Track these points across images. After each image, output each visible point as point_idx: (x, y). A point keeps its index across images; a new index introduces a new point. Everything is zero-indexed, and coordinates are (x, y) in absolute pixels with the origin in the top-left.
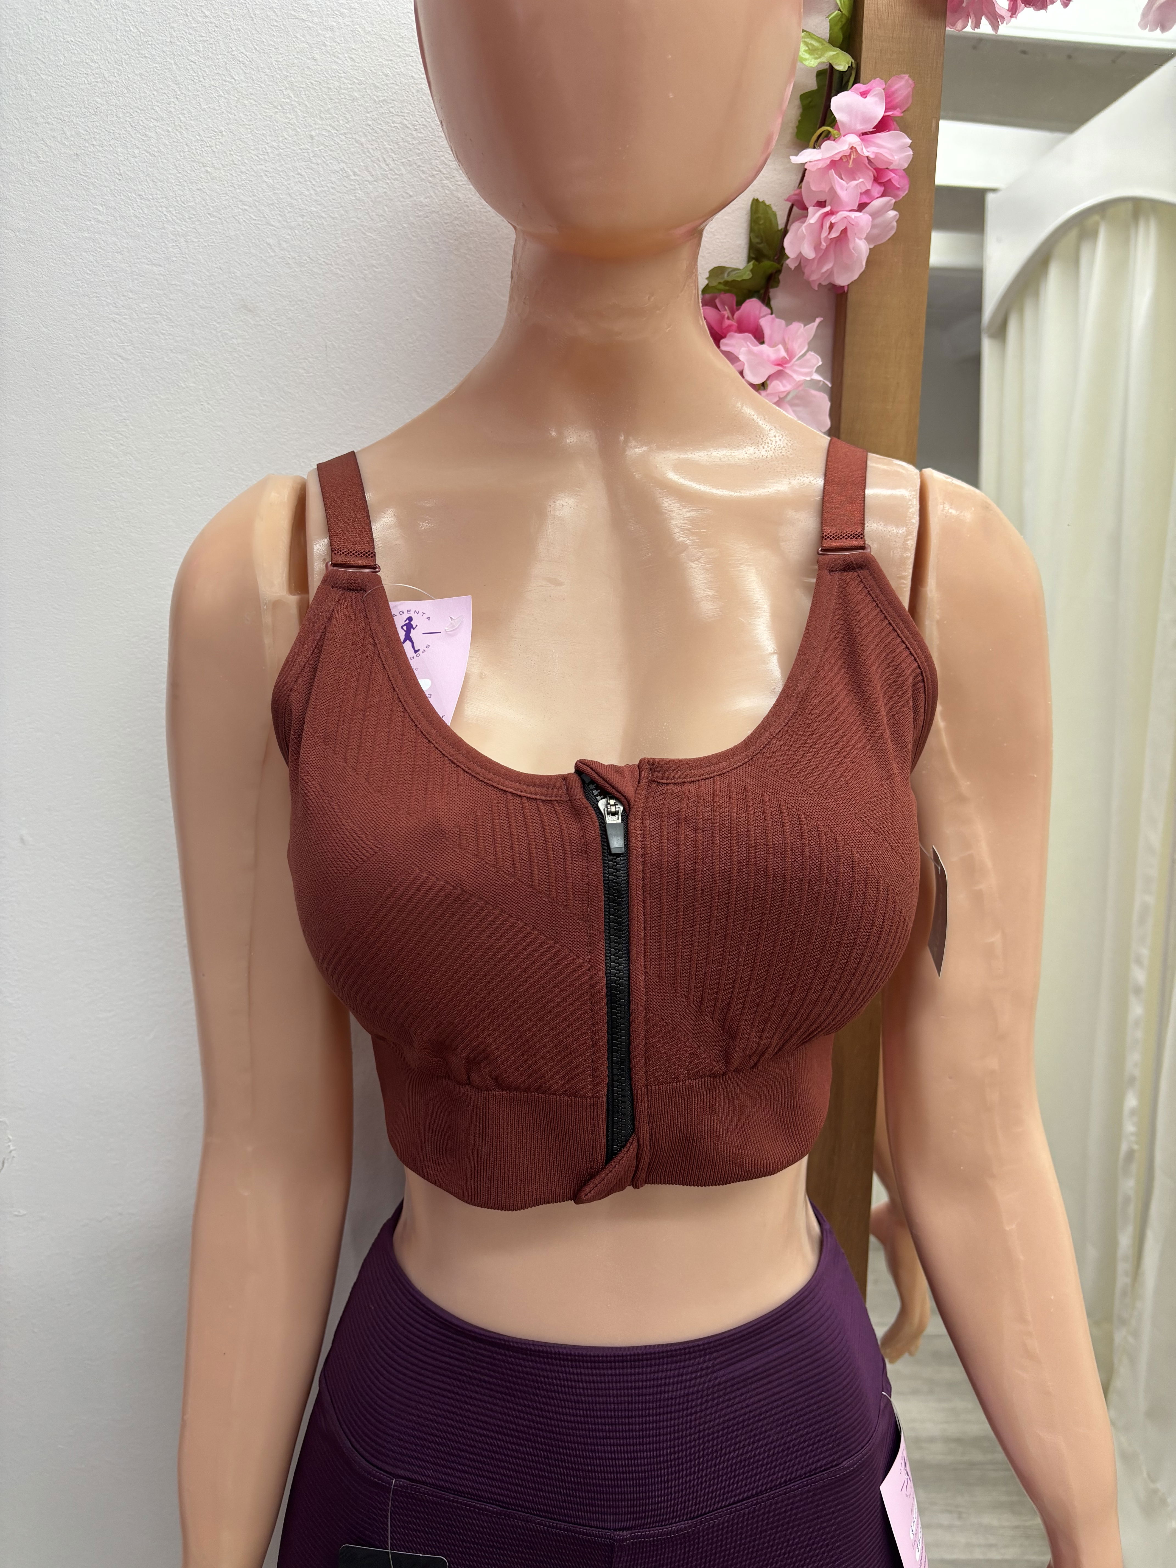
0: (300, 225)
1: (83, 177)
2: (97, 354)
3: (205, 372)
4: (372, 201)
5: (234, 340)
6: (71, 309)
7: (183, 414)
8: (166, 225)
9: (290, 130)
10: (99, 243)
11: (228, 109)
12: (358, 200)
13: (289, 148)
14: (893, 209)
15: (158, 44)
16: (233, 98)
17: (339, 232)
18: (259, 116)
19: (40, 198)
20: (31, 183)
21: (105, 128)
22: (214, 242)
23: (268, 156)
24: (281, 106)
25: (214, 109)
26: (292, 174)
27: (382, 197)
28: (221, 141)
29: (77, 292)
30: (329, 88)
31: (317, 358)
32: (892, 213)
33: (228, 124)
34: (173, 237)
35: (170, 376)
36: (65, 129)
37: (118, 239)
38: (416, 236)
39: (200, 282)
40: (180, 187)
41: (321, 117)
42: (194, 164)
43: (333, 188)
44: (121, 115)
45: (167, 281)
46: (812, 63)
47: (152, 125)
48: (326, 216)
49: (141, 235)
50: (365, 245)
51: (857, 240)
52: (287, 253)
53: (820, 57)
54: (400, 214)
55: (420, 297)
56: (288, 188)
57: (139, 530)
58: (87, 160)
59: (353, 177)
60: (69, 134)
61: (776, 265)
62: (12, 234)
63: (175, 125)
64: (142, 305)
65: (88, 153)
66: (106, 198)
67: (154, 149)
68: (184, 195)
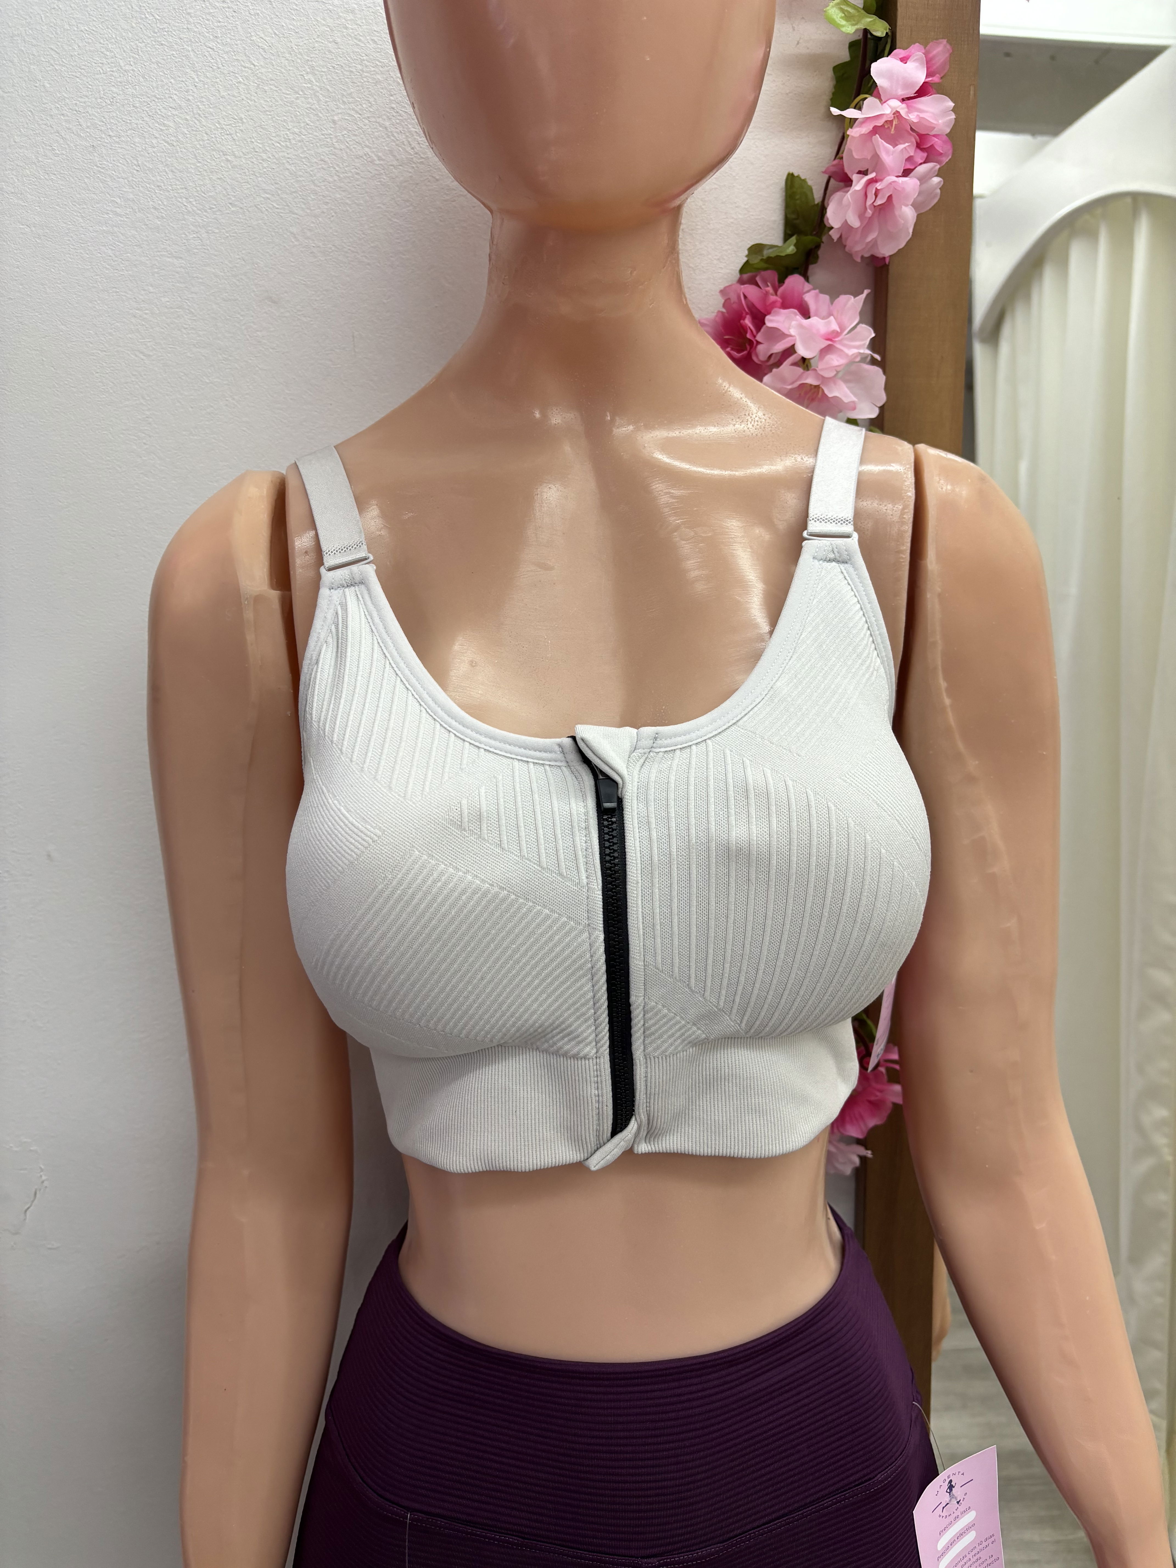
0: (323, 212)
1: (99, 169)
2: (117, 352)
3: (229, 366)
4: (397, 186)
5: (258, 333)
6: (90, 305)
7: (208, 410)
8: (186, 216)
9: (312, 116)
10: (118, 237)
11: (248, 96)
12: (383, 185)
13: (312, 134)
14: (937, 176)
15: (175, 31)
16: (252, 84)
17: (364, 219)
18: (281, 102)
19: (56, 192)
21: (122, 119)
22: (236, 233)
23: (290, 142)
24: (302, 91)
25: (234, 96)
26: (315, 160)
27: (408, 181)
28: (241, 128)
29: (95, 287)
30: (352, 72)
31: (344, 349)
32: (936, 180)
33: (248, 111)
34: (193, 228)
35: (193, 372)
36: (80, 120)
37: (137, 231)
39: (222, 274)
40: (199, 177)
41: (343, 101)
42: (214, 153)
43: (357, 174)
44: (138, 105)
45: (188, 273)
46: (850, 29)
47: (170, 114)
48: (350, 203)
49: (161, 227)
50: (391, 231)
51: (903, 207)
52: (311, 242)
53: (856, 24)
54: (426, 198)
56: (311, 176)
58: (104, 151)
59: (377, 162)
60: (84, 125)
61: (816, 239)
62: (28, 230)
63: (193, 113)
64: (163, 299)
65: (105, 145)
66: (124, 189)
67: (173, 138)
68: (204, 185)
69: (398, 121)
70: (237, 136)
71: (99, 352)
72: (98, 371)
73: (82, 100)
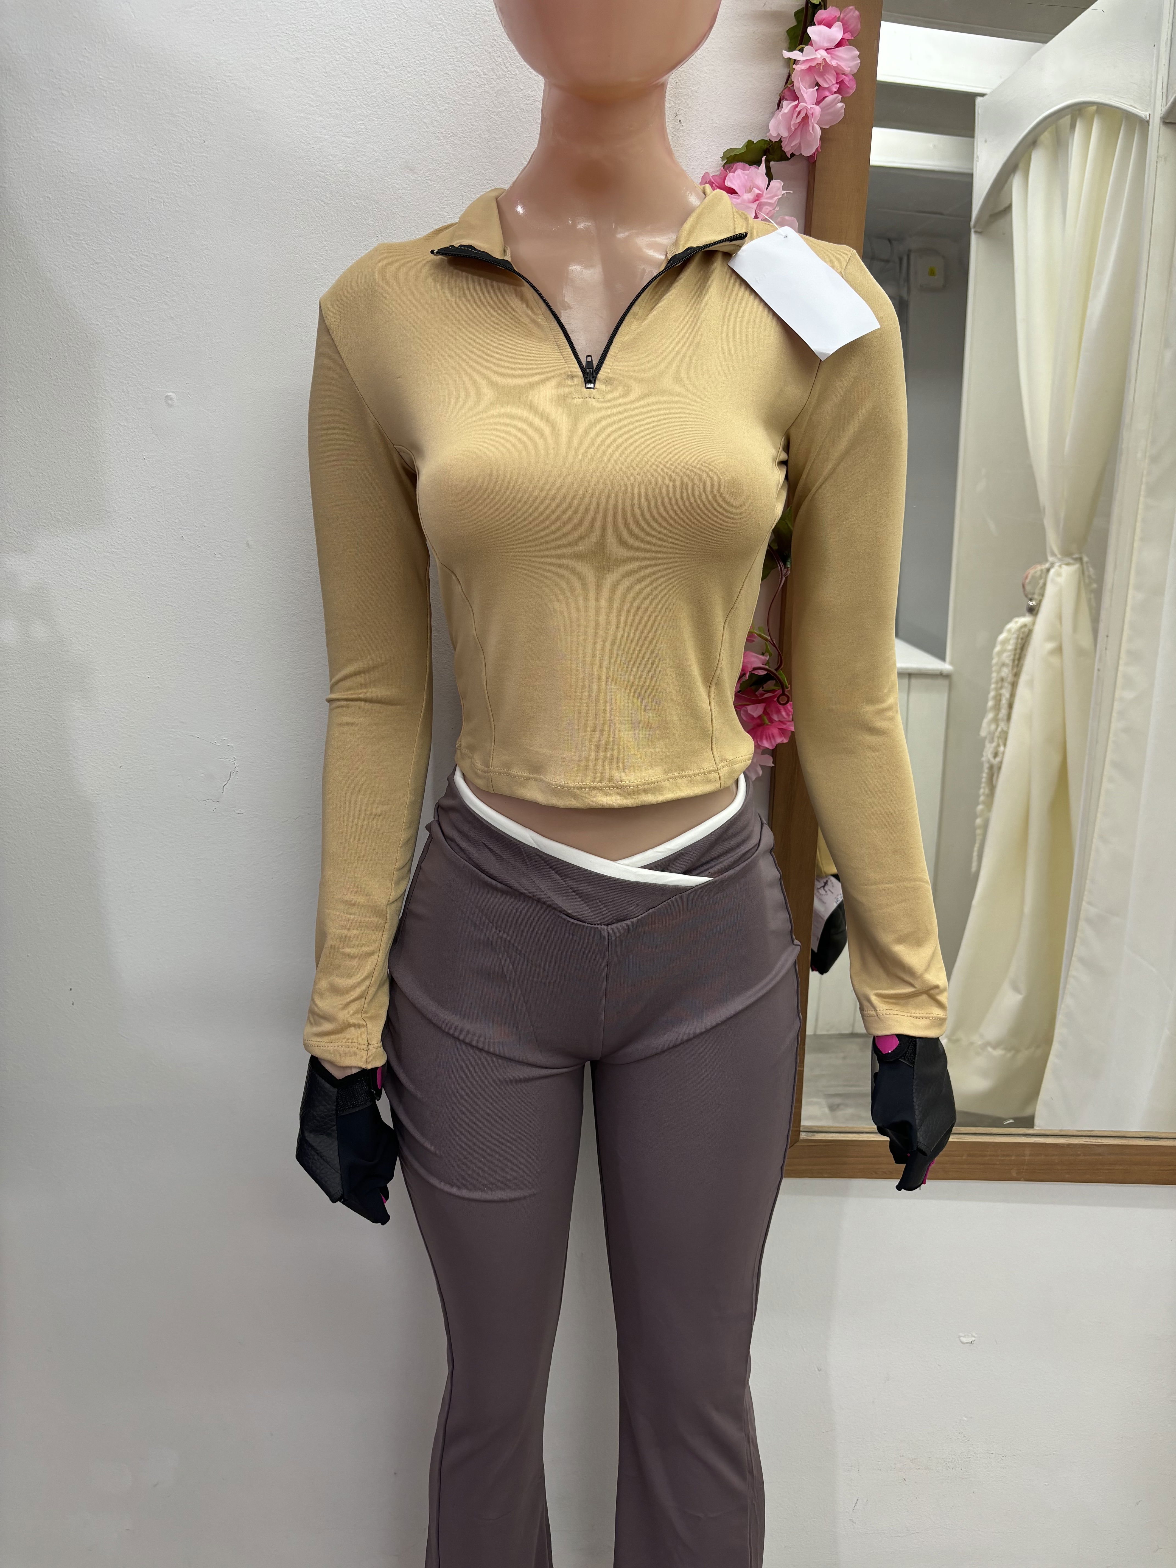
0: (446, 110)
1: (299, 74)
2: (308, 200)
4: (495, 93)
5: (400, 191)
6: (291, 167)
8: (356, 109)
9: (442, 44)
10: (311, 121)
11: (400, 28)
12: (486, 92)
13: (440, 55)
14: (843, 104)
17: (473, 115)
18: (421, 33)
20: (265, 78)
21: (316, 40)
22: (388, 121)
23: (426, 60)
24: (436, 26)
25: (390, 28)
26: (442, 73)
27: (503, 90)
28: (395, 50)
29: (295, 155)
30: (469, 14)
32: (842, 107)
33: (400, 38)
34: (360, 117)
35: (355, 216)
36: (289, 40)
37: (323, 118)
39: (378, 149)
40: (366, 82)
41: (462, 34)
42: (376, 66)
43: (469, 84)
44: (327, 31)
45: (355, 148)
47: (348, 38)
48: (464, 103)
49: (340, 116)
50: (490, 124)
51: (814, 123)
52: (437, 130)
56: (439, 84)
58: (304, 62)
59: (483, 76)
60: (292, 44)
62: (252, 114)
63: (364, 39)
64: (338, 165)
65: (305, 57)
66: (316, 89)
67: (349, 55)
68: (369, 88)
69: (498, 49)
70: (392, 55)
71: (295, 200)
73: (291, 26)
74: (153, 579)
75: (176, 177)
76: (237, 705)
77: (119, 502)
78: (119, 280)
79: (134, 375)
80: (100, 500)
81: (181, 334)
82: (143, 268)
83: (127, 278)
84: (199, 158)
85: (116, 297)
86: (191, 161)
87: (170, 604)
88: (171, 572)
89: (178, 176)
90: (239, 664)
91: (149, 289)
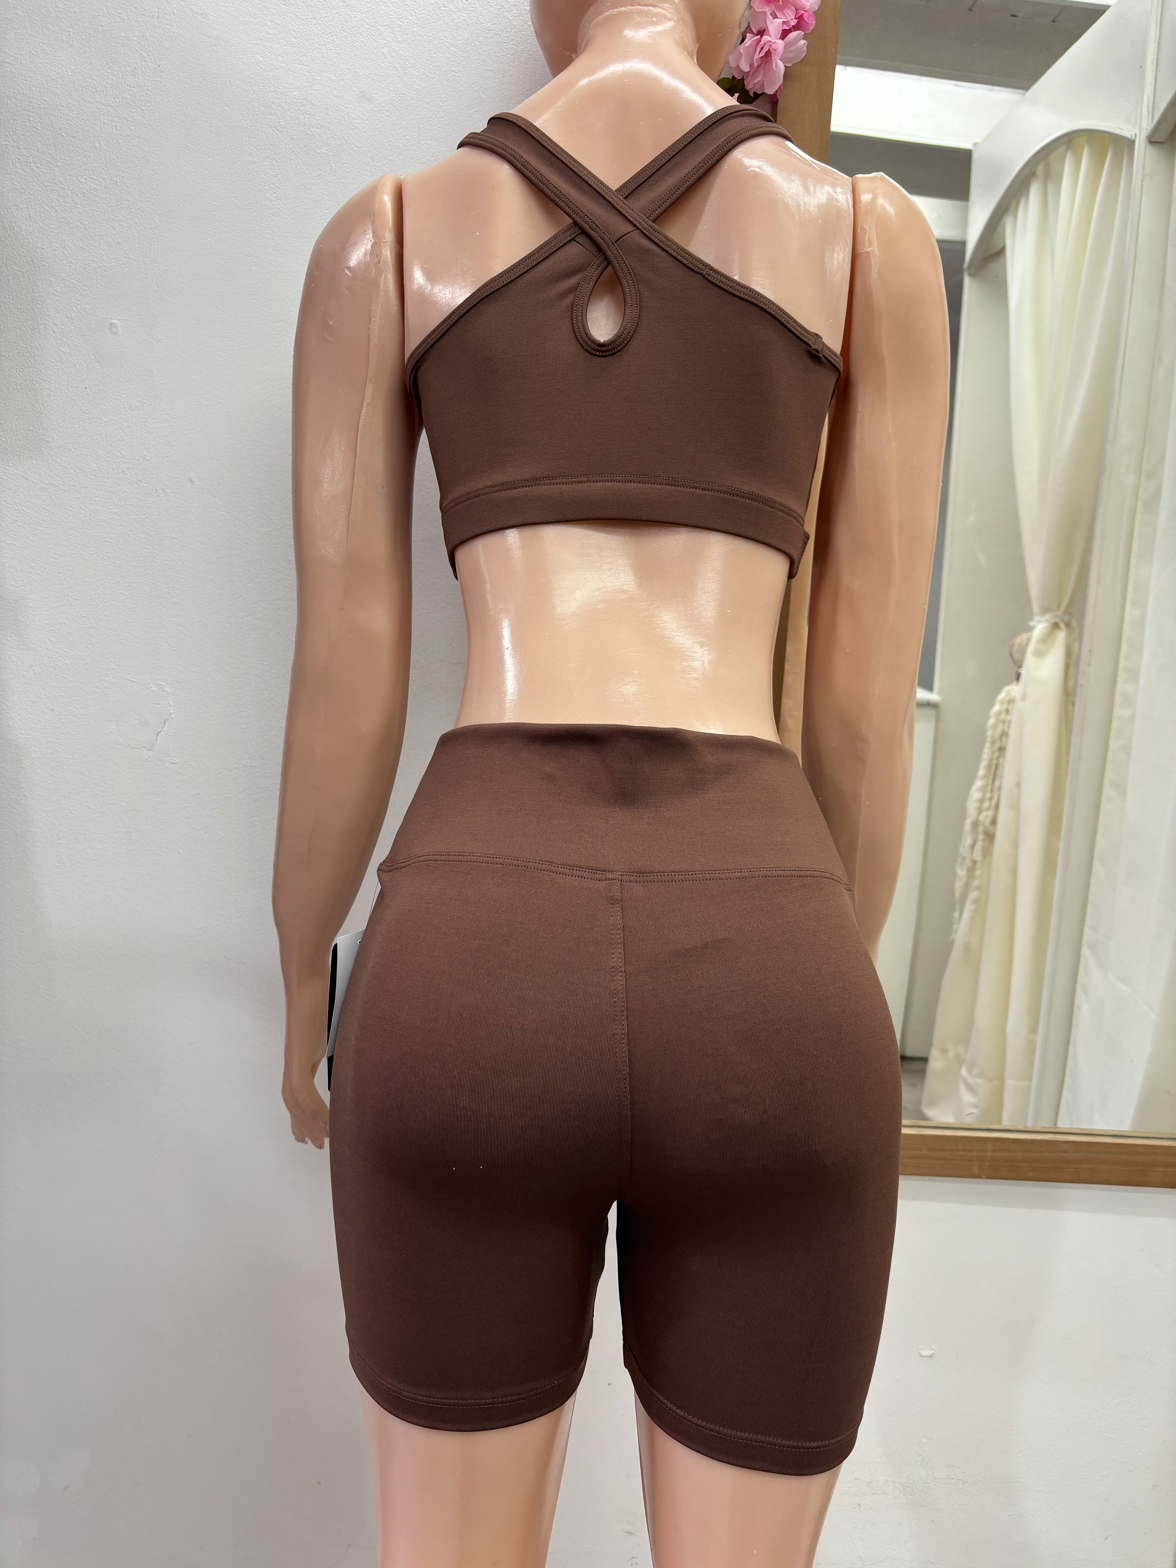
0: (404, 40)
3: (334, 143)
4: (455, 25)
5: (355, 120)
6: (246, 94)
7: (318, 172)
10: (267, 49)
12: (446, 24)
14: (803, 39)
17: (432, 46)
19: (229, 15)
22: (345, 50)
26: (402, 5)
27: (461, 22)
29: (250, 82)
31: (412, 136)
32: (804, 42)
34: (317, 46)
37: (280, 46)
38: (484, 52)
39: (335, 78)
40: (324, 11)
43: (429, 15)
45: (312, 77)
48: (423, 35)
49: (296, 44)
50: (449, 56)
51: (777, 60)
52: (395, 60)
54: (474, 35)
55: (485, 95)
57: (283, 256)
59: (443, 8)
62: (208, 40)
64: (293, 93)
71: (249, 126)
72: (247, 139)
74: (93, 514)
75: (129, 101)
76: (175, 649)
77: (59, 431)
78: (67, 203)
79: (78, 300)
80: (39, 429)
81: (128, 260)
82: (92, 192)
83: (76, 202)
84: (153, 82)
85: (63, 220)
86: (145, 86)
87: (108, 540)
88: (110, 507)
89: (131, 100)
90: (178, 606)
91: (96, 213)
